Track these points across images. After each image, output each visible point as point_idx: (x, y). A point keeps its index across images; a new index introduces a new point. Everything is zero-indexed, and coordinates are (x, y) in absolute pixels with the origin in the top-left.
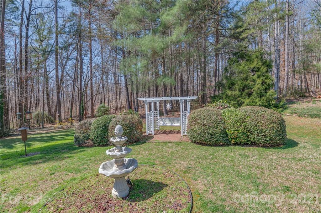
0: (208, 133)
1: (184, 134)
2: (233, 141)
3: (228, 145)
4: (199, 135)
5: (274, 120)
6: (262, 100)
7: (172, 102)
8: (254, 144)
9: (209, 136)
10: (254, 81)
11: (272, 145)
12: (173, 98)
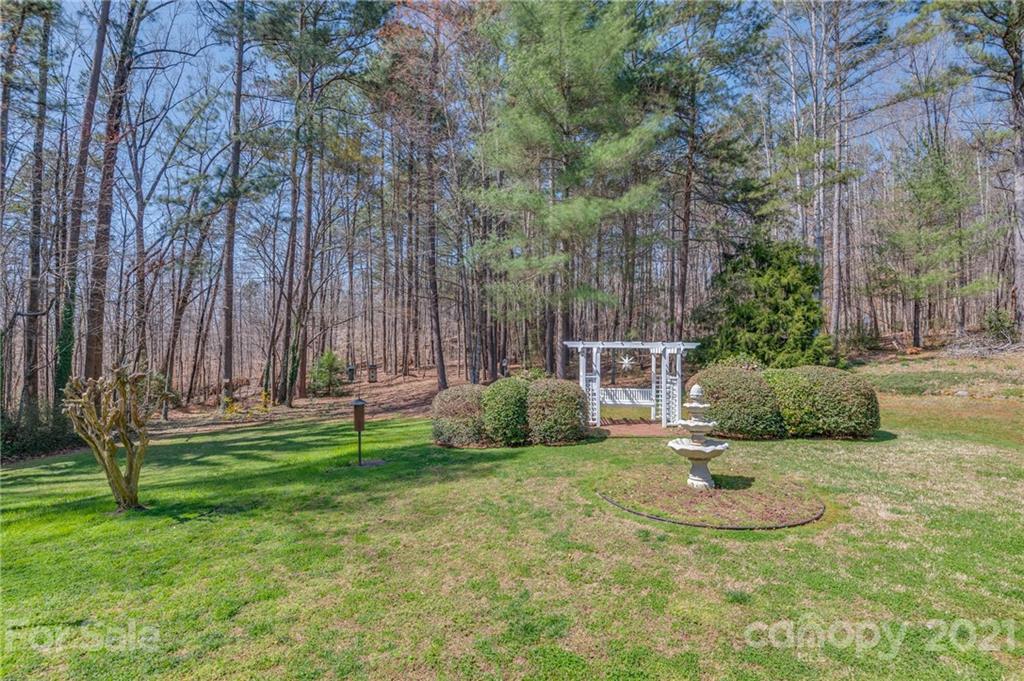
0: (748, 414)
1: (669, 424)
2: (792, 430)
3: (781, 438)
4: (730, 418)
5: (862, 391)
6: (806, 355)
7: (630, 353)
8: (828, 435)
9: (751, 420)
10: (787, 313)
11: (855, 435)
12: (638, 345)
